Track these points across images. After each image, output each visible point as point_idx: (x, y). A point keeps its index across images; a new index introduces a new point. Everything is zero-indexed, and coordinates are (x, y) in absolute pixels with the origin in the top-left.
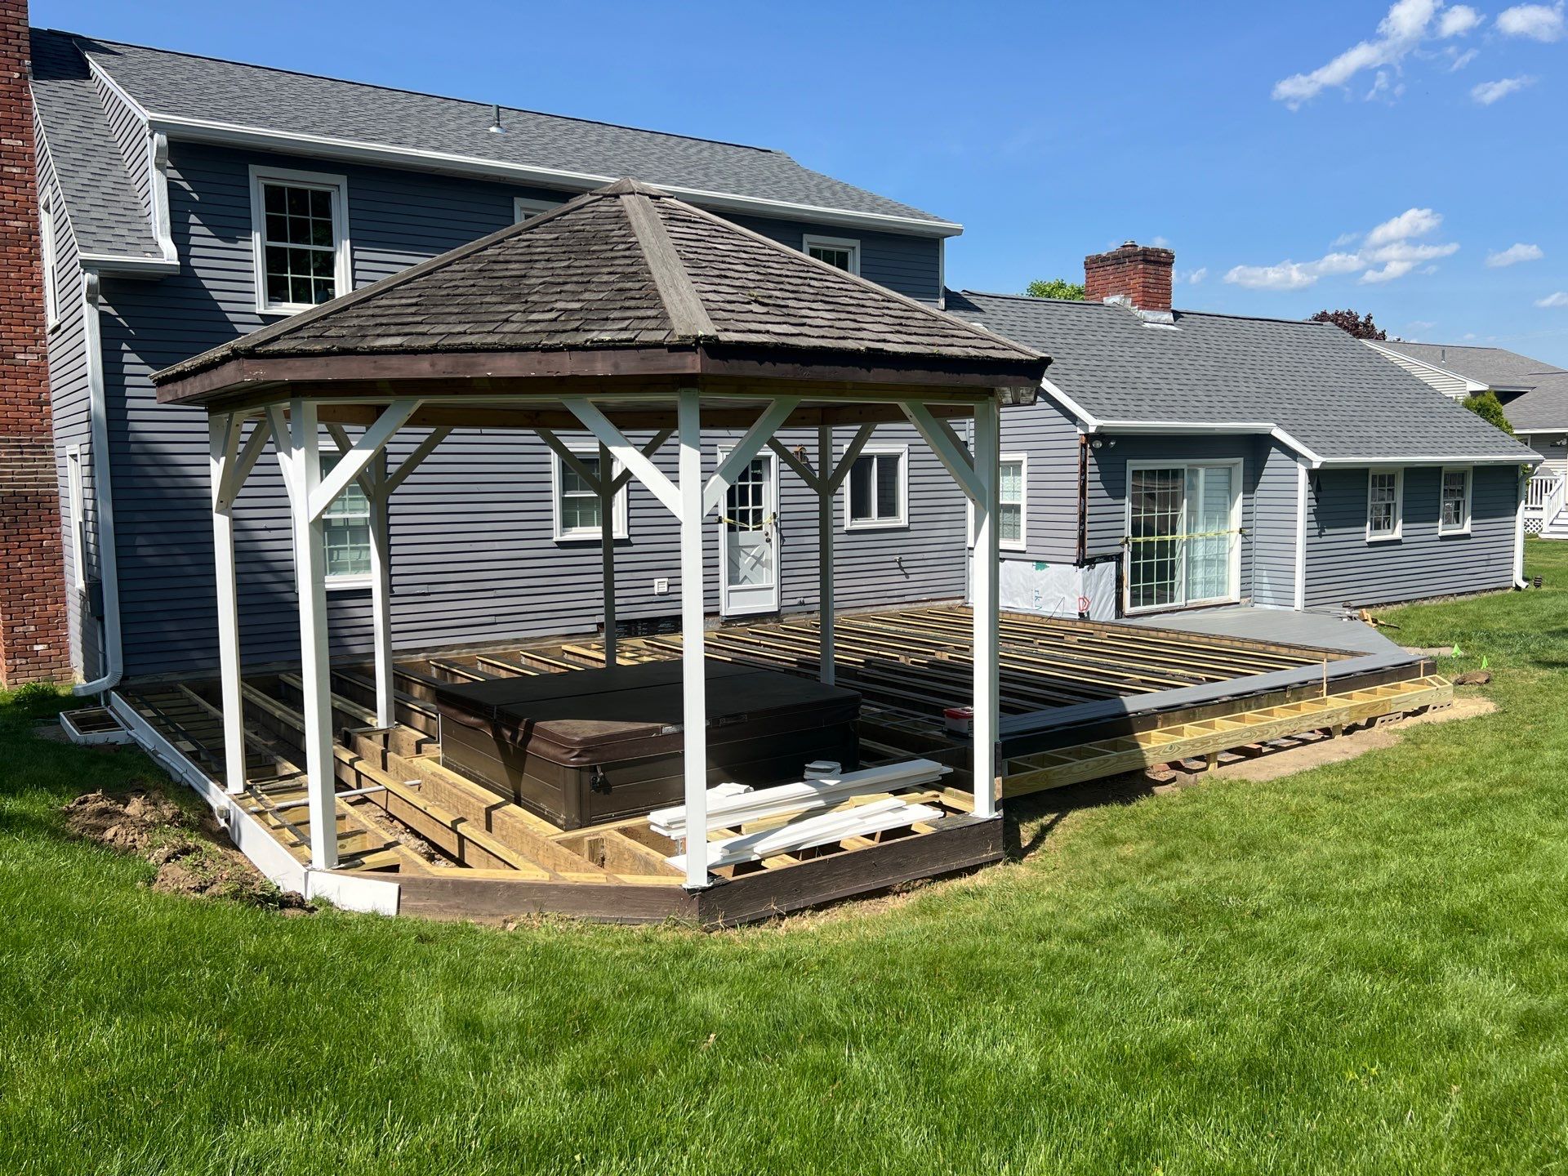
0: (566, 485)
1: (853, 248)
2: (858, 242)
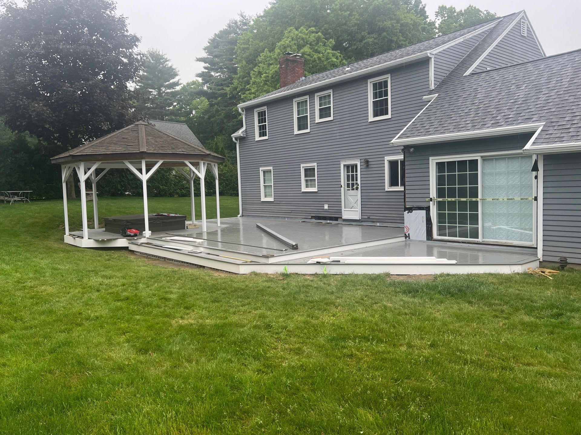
0: (306, 176)
1: (388, 78)
2: (390, 74)
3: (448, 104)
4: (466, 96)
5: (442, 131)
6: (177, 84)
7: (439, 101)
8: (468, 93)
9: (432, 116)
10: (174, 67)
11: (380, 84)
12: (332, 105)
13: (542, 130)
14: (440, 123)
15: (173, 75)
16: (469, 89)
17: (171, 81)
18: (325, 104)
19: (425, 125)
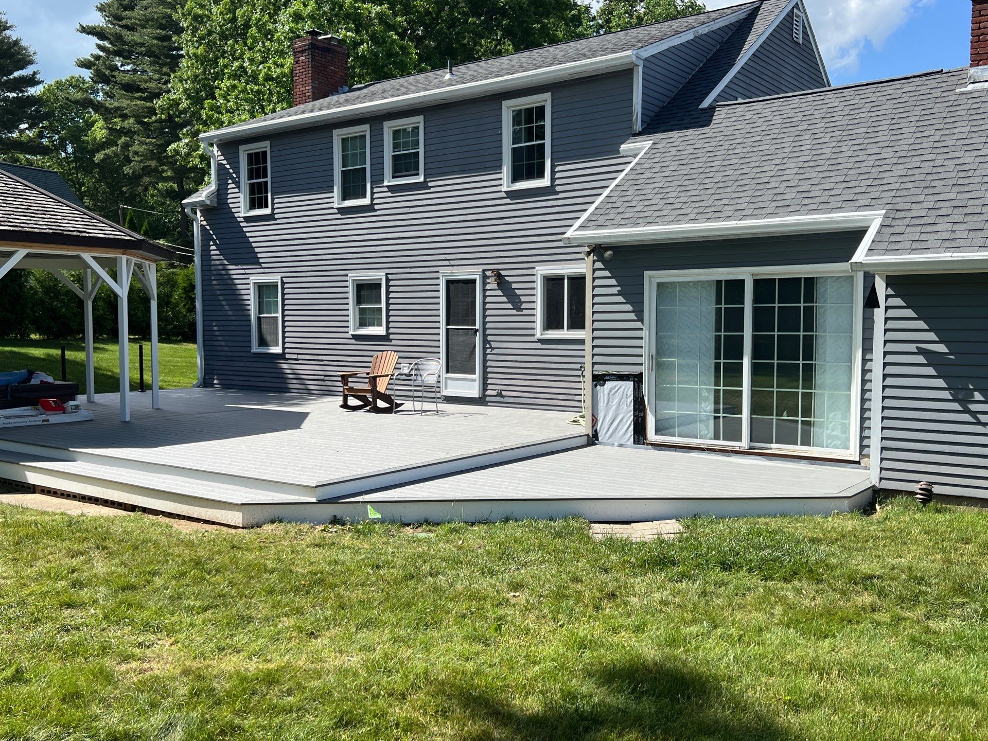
0: (359, 300)
1: (546, 100)
2: (549, 94)
3: (677, 162)
4: (711, 149)
5: (672, 218)
6: (32, 81)
7: (656, 156)
8: (715, 144)
9: (646, 187)
10: (23, 43)
11: (529, 111)
12: (421, 151)
13: (882, 226)
14: (664, 201)
15: (20, 60)
16: (714, 135)
17: (16, 74)
18: (406, 145)
19: (633, 204)
